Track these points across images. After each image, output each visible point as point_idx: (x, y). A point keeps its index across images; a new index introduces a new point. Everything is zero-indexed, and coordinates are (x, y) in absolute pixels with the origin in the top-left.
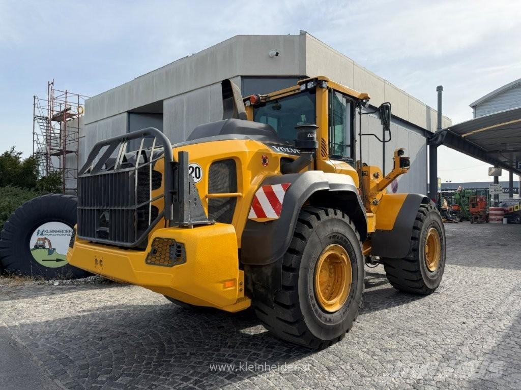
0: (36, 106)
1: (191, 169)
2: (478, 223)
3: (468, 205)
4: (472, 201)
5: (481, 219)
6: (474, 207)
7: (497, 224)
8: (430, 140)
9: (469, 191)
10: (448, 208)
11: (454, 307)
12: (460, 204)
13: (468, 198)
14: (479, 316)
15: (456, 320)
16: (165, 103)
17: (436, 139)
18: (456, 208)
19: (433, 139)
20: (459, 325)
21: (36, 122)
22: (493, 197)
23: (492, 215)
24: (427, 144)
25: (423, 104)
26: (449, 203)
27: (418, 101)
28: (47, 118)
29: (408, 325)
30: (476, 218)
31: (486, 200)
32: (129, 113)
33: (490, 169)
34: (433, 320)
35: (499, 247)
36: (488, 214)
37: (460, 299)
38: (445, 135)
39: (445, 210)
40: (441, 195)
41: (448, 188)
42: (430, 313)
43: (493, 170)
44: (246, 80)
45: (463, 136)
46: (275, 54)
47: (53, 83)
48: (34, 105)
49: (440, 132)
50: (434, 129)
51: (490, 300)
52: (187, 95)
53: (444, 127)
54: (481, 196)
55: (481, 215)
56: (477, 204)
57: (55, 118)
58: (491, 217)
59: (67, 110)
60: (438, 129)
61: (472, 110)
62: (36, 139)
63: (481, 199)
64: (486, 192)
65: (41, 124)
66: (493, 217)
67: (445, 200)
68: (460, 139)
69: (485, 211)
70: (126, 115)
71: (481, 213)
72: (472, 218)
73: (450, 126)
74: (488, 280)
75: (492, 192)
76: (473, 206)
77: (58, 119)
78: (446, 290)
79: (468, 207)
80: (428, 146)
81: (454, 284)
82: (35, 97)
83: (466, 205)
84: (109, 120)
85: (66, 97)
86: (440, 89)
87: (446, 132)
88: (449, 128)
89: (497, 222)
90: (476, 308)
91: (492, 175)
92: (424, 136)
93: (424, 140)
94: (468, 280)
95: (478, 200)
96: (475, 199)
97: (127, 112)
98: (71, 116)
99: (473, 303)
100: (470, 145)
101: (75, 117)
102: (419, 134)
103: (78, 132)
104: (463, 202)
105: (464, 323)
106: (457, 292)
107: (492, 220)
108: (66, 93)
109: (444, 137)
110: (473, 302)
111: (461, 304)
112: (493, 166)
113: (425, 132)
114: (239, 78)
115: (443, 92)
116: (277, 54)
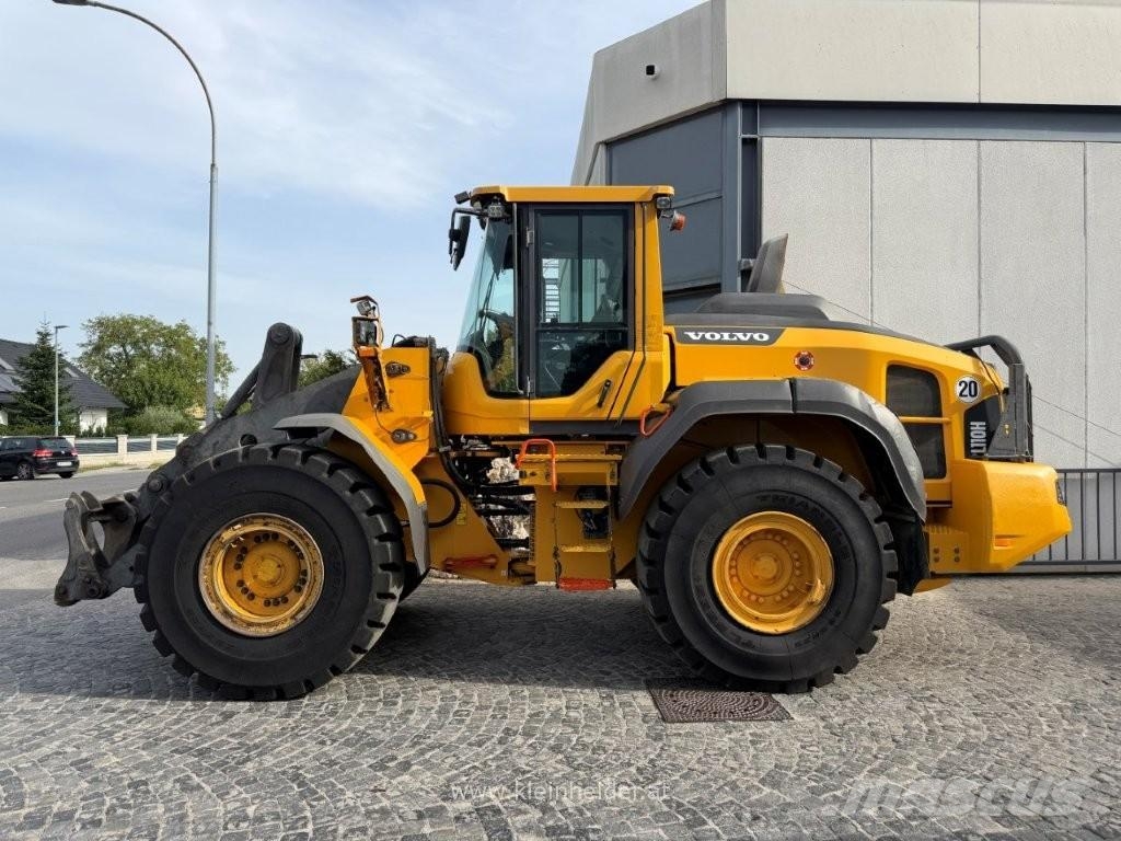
46: (644, 73)
116: (650, 70)
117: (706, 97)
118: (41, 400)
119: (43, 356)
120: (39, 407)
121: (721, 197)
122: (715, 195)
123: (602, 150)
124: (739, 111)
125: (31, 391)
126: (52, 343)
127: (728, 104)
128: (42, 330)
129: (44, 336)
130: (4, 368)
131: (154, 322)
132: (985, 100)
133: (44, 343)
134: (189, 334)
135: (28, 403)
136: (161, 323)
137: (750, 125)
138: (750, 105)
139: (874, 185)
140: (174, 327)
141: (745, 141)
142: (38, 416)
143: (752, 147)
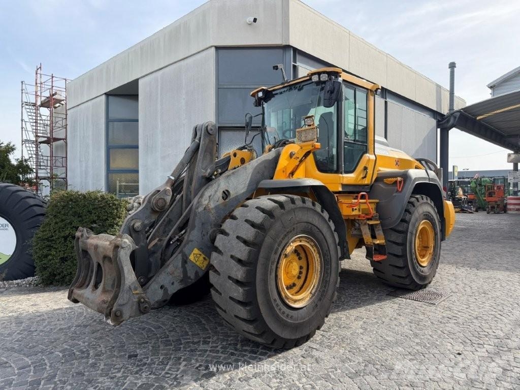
0: (24, 91)
2: (495, 213)
3: (484, 194)
4: (489, 189)
5: (498, 209)
6: (492, 196)
7: (516, 214)
8: (441, 123)
9: (487, 179)
10: (463, 197)
11: (451, 326)
12: (476, 193)
13: (485, 186)
14: (481, 342)
15: (449, 348)
16: (140, 82)
17: (448, 121)
18: (472, 197)
19: (444, 122)
20: (452, 356)
21: (24, 108)
22: (512, 185)
23: (511, 204)
24: (437, 127)
25: (432, 82)
26: (464, 192)
27: (427, 79)
28: (34, 105)
29: (382, 355)
30: (493, 208)
31: (504, 188)
32: (108, 95)
33: (509, 155)
34: (418, 348)
35: (515, 242)
36: (506, 204)
37: (459, 313)
38: (457, 117)
39: (460, 199)
40: (456, 183)
41: (465, 176)
42: (416, 335)
43: (513, 156)
44: (221, 52)
45: (478, 118)
46: (252, 20)
47: (40, 68)
48: (22, 90)
49: (452, 114)
50: (445, 111)
51: (499, 316)
52: (161, 72)
53: (456, 108)
54: (499, 184)
55: (498, 205)
56: (494, 193)
57: (43, 105)
58: (509, 207)
59: (53, 95)
60: (450, 110)
61: (490, 91)
62: (24, 126)
63: (499, 188)
64: (505, 180)
65: (29, 110)
66: (512, 207)
67: (460, 189)
68: (474, 121)
69: (503, 201)
70: (104, 97)
71: (499, 203)
72: (488, 208)
73: (463, 107)
74: (498, 286)
75: (511, 180)
76: (490, 195)
77: (47, 105)
78: (444, 300)
79: (485, 197)
80: (439, 130)
81: (457, 291)
82: (22, 82)
83: (482, 194)
84: (89, 103)
85: (52, 82)
86: (452, 66)
87: (458, 114)
88: (462, 109)
89: (516, 212)
90: (479, 330)
91: (511, 162)
92: (434, 118)
93: (434, 122)
94: (474, 286)
95: (495, 188)
96: (492, 188)
97: (105, 94)
98: (59, 101)
99: (475, 321)
100: (487, 128)
101: (62, 102)
102: (428, 116)
103: (66, 119)
104: (479, 191)
105: (459, 354)
106: (458, 303)
107: (510, 210)
108: (53, 77)
109: (457, 119)
110: (477, 318)
111: (460, 321)
112: (512, 152)
113: (435, 114)
114: (213, 49)
115: (455, 69)
116: (255, 20)
117: (278, 42)
124: (292, 52)
127: (288, 47)
137: (294, 59)
138: (294, 50)
141: (293, 66)
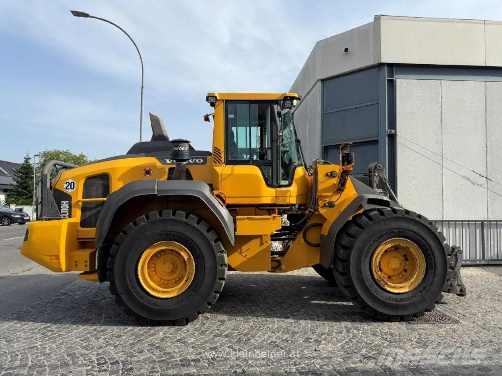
1: (68, 184)
44: (326, 83)
46: (343, 51)
116: (346, 50)
117: (371, 62)
118: (25, 188)
119: (27, 168)
120: (24, 191)
121: (378, 104)
122: (375, 103)
123: (319, 83)
124: (386, 68)
125: (21, 184)
126: (31, 163)
127: (381, 65)
128: (26, 157)
129: (27, 160)
130: (5, 174)
131: (69, 153)
132: (488, 65)
133: (27, 163)
134: (85, 159)
135: (20, 190)
136: (72, 154)
137: (391, 74)
138: (391, 66)
139: (443, 99)
140: (78, 156)
141: (388, 80)
142: (24, 195)
143: (392, 83)
